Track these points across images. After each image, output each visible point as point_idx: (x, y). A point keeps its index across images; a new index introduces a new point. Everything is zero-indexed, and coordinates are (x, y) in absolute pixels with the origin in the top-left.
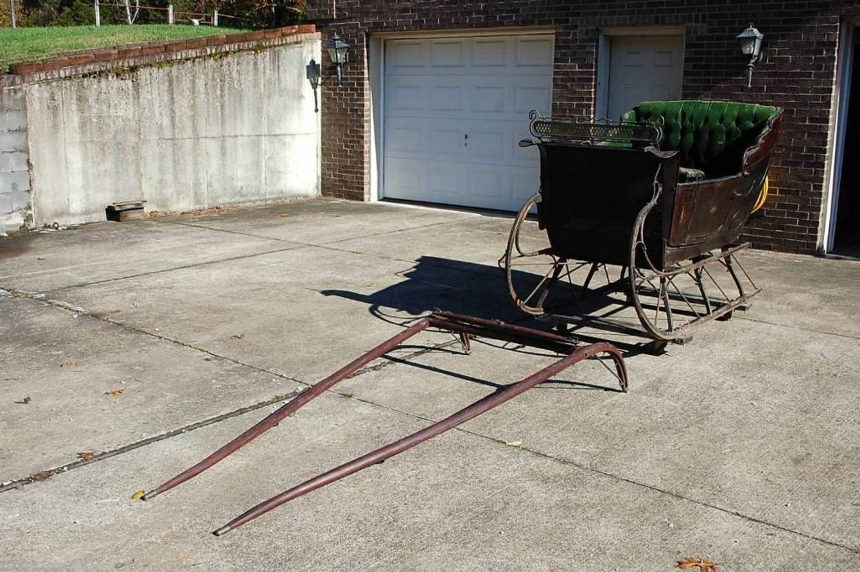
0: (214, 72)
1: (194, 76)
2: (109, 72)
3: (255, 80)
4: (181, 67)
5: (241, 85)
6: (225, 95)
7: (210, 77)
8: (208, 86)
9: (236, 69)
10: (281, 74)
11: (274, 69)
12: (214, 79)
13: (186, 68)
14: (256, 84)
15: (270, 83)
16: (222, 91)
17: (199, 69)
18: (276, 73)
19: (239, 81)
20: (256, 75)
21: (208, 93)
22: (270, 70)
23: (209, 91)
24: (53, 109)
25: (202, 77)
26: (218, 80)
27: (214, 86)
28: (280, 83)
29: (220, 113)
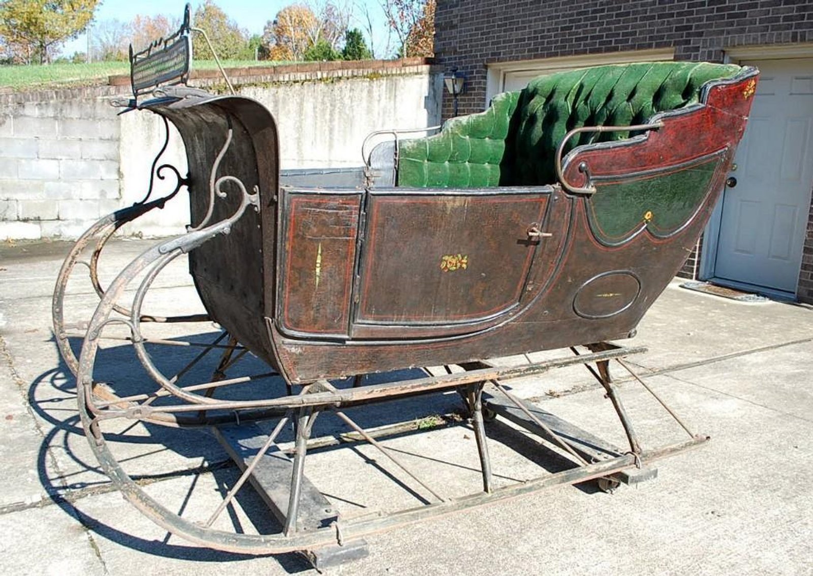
0: (324, 96)
1: (302, 100)
2: (211, 89)
3: (368, 107)
4: (288, 89)
5: (353, 110)
6: (334, 120)
7: (320, 100)
8: (317, 110)
9: (347, 96)
10: (398, 104)
11: (390, 98)
12: (323, 103)
13: (293, 90)
14: (369, 111)
15: (384, 113)
16: (331, 115)
17: (308, 92)
18: (392, 102)
19: (352, 107)
20: (370, 102)
21: (316, 117)
22: (386, 98)
23: (318, 115)
24: (148, 121)
25: (311, 100)
26: (328, 105)
27: (323, 110)
28: (395, 112)
29: (328, 138)
